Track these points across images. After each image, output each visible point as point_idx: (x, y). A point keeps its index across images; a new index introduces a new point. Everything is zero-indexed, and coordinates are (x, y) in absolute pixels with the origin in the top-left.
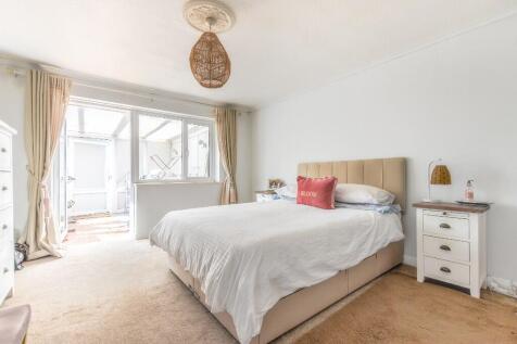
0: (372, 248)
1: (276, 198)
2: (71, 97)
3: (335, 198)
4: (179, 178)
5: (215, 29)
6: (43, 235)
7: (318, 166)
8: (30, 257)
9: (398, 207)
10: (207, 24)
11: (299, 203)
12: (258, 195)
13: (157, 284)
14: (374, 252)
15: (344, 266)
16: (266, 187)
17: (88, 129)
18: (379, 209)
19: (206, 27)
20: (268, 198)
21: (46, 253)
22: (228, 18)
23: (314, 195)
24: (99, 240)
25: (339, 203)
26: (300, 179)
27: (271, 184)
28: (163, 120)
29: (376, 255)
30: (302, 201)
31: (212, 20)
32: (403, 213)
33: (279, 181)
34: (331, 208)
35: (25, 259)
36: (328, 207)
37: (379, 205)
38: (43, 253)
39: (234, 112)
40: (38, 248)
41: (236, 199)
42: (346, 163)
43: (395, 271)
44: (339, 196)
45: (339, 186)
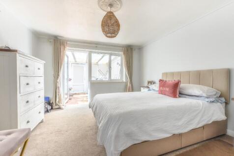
0: (199, 123)
1: (149, 90)
2: (67, 48)
3: (179, 91)
4: (107, 80)
5: (113, 10)
6: (58, 100)
7: (173, 74)
8: (54, 108)
9: (223, 99)
10: (109, 8)
11: (159, 93)
12: (142, 88)
13: (90, 125)
14: (201, 125)
15: (177, 132)
16: (146, 84)
17: (77, 60)
18: (207, 100)
19: (109, 9)
20: (146, 90)
21: (58, 107)
22: (118, 3)
23: (167, 89)
24: (78, 104)
25: (181, 94)
26: (161, 81)
27: (148, 83)
28: (102, 55)
29: (203, 127)
30: (161, 92)
31: (111, 5)
32: (227, 103)
33: (153, 81)
34: (176, 97)
35: (52, 109)
36: (175, 96)
37: (207, 98)
38: (57, 107)
39: (132, 49)
40: (56, 105)
41: (132, 89)
42: (189, 72)
43: (217, 139)
44: (181, 90)
45: (182, 85)
